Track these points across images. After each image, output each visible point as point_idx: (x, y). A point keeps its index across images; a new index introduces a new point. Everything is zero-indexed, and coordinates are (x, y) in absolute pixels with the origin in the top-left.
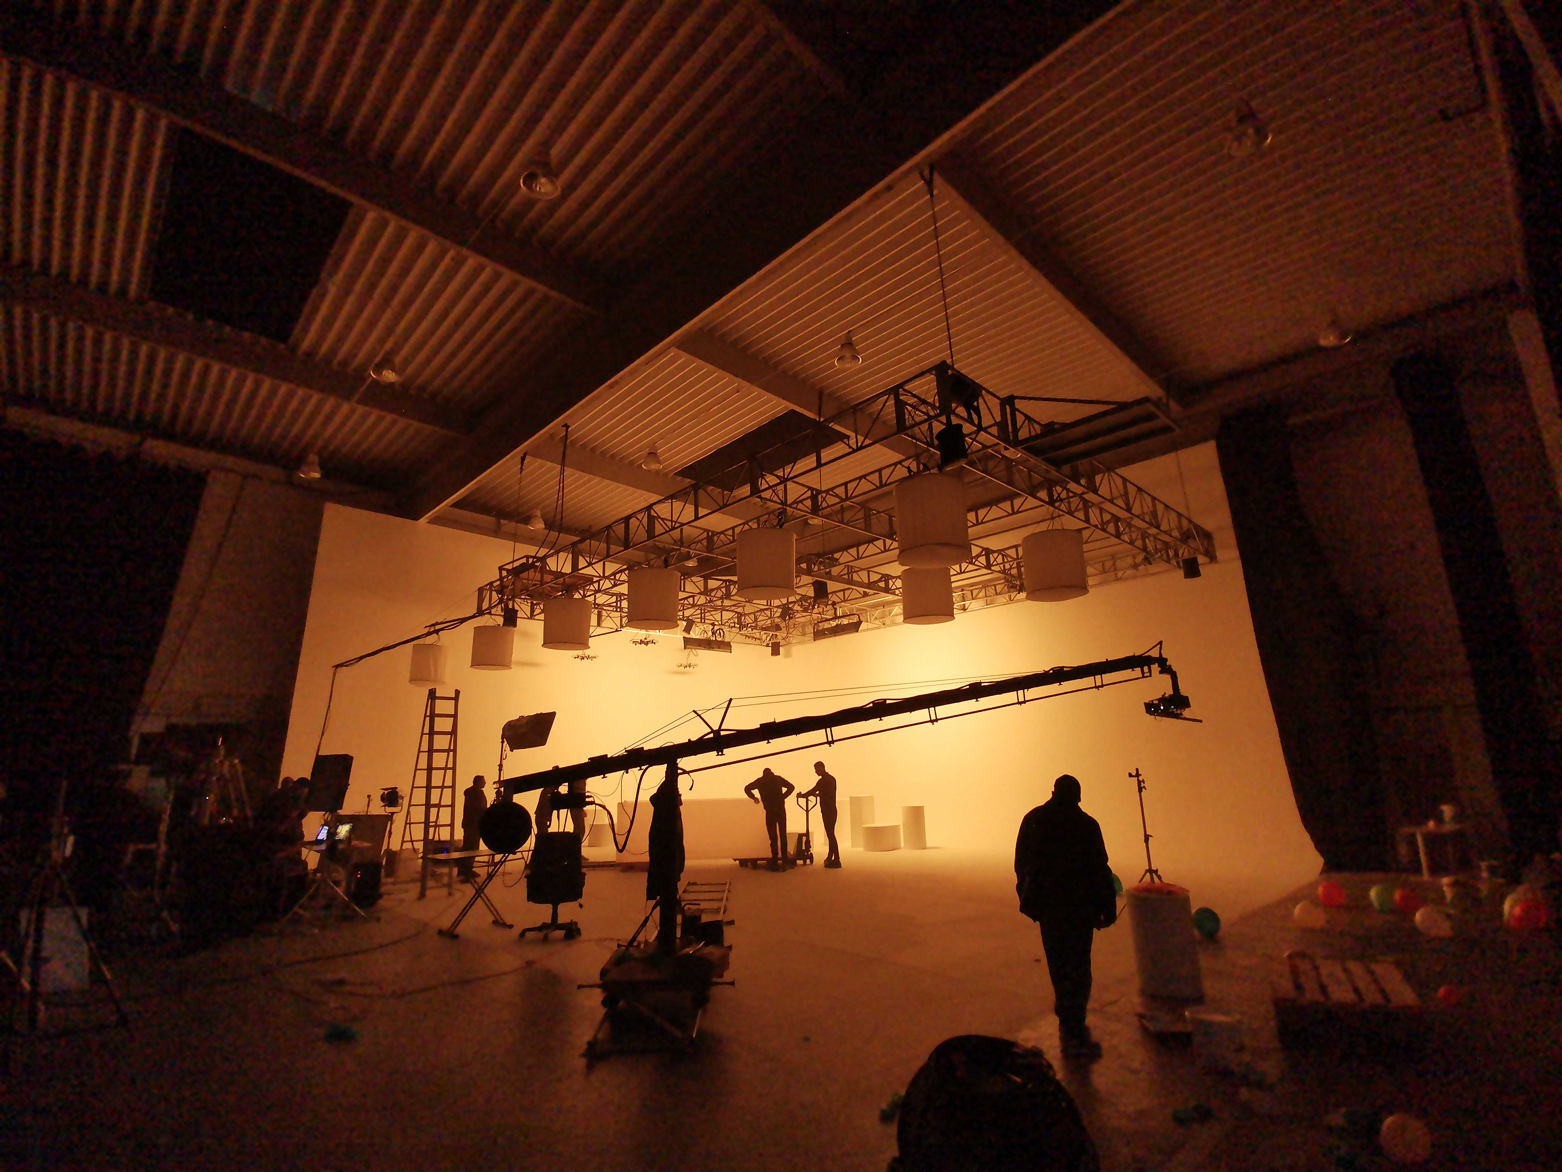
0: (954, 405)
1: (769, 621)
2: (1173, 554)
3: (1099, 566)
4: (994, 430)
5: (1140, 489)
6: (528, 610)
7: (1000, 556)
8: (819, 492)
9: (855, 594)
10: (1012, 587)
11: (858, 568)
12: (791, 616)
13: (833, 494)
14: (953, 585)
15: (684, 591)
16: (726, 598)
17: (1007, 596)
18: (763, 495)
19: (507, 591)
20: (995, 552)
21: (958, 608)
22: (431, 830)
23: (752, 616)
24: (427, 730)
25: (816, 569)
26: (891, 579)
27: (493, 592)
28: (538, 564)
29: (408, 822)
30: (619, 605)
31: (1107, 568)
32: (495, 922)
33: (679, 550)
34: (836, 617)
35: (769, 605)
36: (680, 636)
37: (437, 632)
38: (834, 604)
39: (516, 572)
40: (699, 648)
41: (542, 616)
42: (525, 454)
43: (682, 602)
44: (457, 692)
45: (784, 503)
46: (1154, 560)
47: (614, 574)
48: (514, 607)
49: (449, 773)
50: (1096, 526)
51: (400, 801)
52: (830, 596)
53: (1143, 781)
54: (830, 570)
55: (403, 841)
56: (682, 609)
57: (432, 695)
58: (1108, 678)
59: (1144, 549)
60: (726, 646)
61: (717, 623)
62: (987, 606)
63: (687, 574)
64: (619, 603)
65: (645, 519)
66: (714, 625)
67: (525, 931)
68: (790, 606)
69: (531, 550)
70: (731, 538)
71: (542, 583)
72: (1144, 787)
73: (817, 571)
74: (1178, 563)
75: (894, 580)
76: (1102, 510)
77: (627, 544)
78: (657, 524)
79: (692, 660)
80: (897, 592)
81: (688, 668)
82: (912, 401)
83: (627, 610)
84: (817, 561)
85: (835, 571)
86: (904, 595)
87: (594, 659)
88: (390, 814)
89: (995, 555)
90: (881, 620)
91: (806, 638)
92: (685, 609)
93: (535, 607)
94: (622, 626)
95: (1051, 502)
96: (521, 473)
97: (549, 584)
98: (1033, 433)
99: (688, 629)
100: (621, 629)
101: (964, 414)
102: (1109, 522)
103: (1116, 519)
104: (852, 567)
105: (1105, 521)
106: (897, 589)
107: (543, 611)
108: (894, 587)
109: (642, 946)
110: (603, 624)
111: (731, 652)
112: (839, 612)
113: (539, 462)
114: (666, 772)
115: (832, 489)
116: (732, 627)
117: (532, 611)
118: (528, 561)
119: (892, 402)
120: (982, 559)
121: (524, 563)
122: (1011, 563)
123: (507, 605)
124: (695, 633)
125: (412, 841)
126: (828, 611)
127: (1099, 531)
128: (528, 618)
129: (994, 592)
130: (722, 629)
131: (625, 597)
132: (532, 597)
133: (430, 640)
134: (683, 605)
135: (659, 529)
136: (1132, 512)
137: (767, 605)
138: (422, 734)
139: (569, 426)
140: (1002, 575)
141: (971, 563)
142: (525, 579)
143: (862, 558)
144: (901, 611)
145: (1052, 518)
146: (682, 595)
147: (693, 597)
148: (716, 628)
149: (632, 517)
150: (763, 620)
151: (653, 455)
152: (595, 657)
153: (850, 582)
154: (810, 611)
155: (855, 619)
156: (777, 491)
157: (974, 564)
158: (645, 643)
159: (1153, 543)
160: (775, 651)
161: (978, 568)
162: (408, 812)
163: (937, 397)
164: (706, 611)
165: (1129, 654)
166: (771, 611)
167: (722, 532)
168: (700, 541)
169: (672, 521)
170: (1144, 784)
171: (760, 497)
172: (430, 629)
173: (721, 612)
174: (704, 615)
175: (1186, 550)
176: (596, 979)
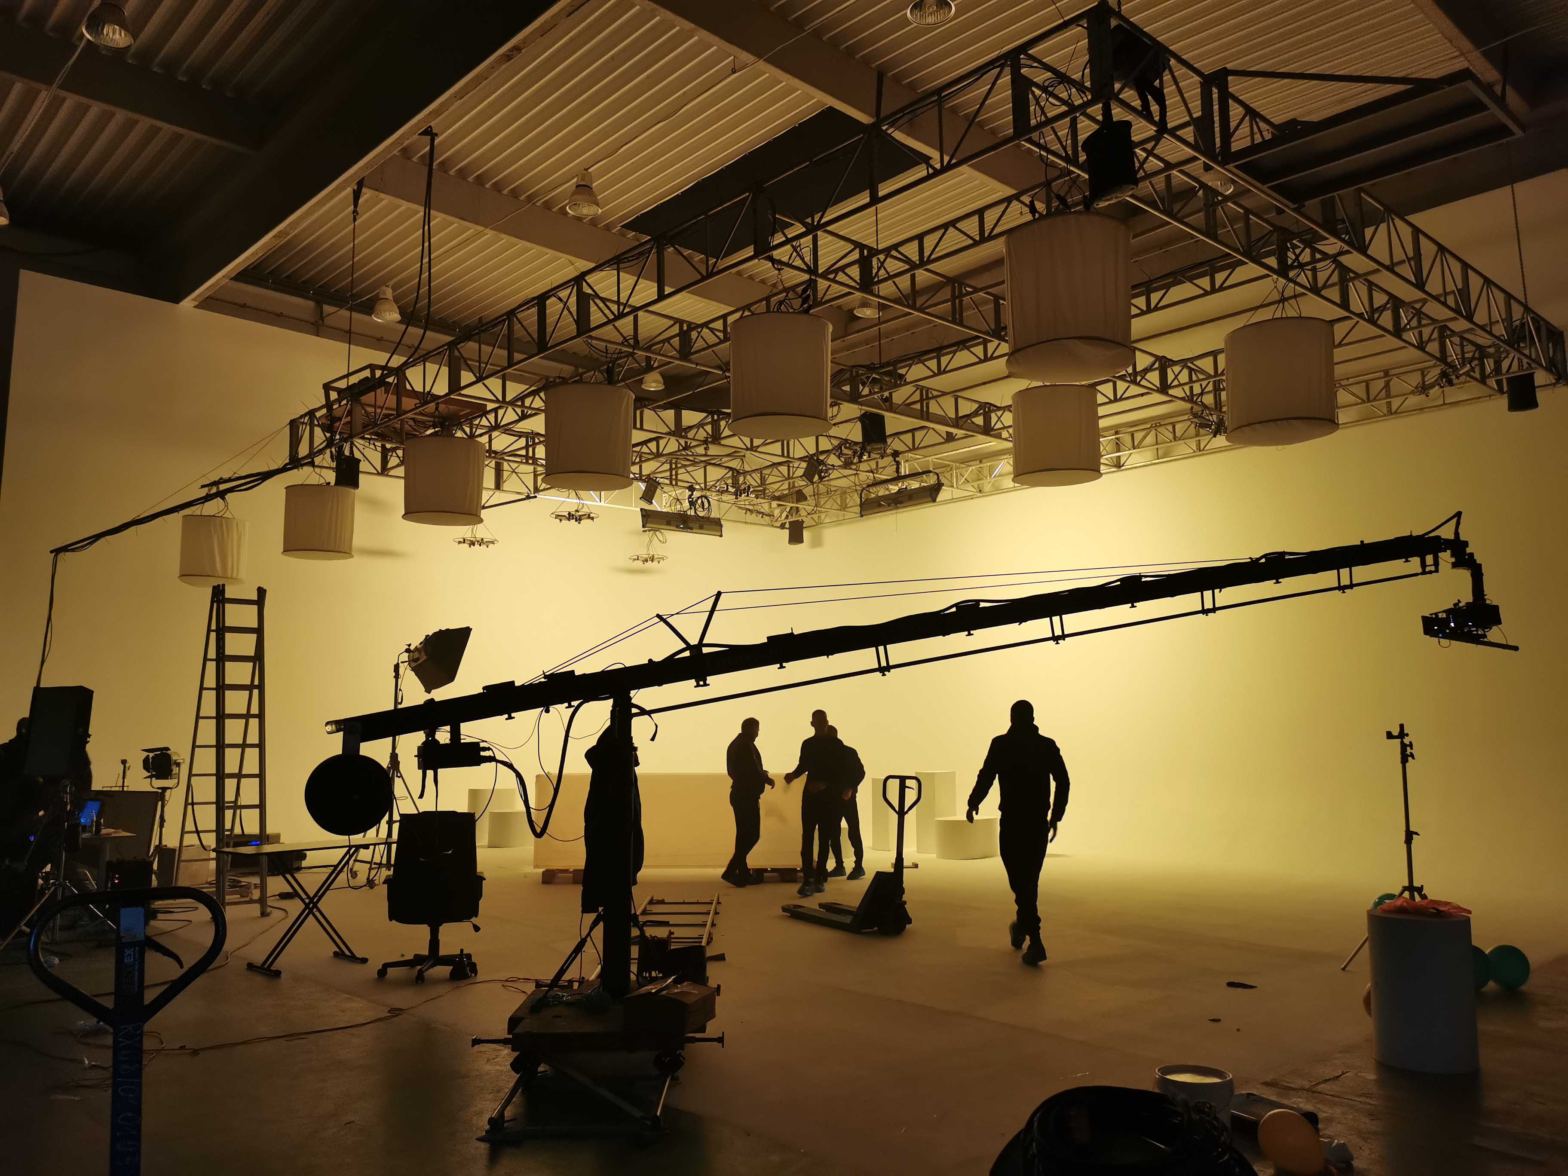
0: (1117, 86)
1: (786, 486)
2: (1492, 367)
3: (1360, 390)
4: (1188, 133)
5: (1442, 249)
6: (376, 458)
7: (1186, 372)
8: (874, 252)
9: (933, 438)
10: (1202, 426)
11: (939, 391)
12: (823, 474)
13: (900, 256)
14: (1102, 423)
15: (642, 428)
16: (713, 443)
17: (1193, 444)
18: (776, 254)
19: (339, 426)
20: (1175, 363)
21: (1106, 462)
22: (229, 814)
23: (757, 476)
24: (212, 654)
25: (866, 391)
26: (994, 411)
27: (315, 428)
28: (390, 380)
29: (190, 801)
30: (531, 454)
31: (1373, 393)
32: (339, 955)
33: (632, 354)
34: (899, 478)
35: (786, 455)
36: (635, 509)
37: (222, 494)
38: (896, 454)
39: (354, 393)
40: (667, 527)
41: (400, 472)
42: (361, 184)
43: (637, 449)
44: (261, 592)
45: (812, 270)
46: (1457, 378)
47: (522, 398)
48: (353, 455)
49: (254, 723)
50: (1360, 315)
51: (175, 770)
52: (889, 441)
53: (1411, 745)
54: (891, 394)
55: (183, 832)
56: (638, 460)
57: (219, 594)
58: (1361, 573)
59: (1443, 358)
60: (713, 525)
61: (697, 487)
62: (1157, 461)
63: (644, 401)
64: (531, 449)
65: (573, 299)
66: (691, 489)
67: (386, 966)
68: (822, 458)
69: (380, 358)
70: (721, 335)
71: (399, 411)
72: (1412, 756)
73: (866, 396)
74: (1498, 383)
75: (999, 413)
76: (1371, 286)
77: (541, 344)
78: (593, 308)
79: (657, 549)
80: (1005, 434)
81: (650, 562)
82: (1042, 77)
83: (544, 462)
84: (868, 378)
85: (900, 395)
86: (1016, 438)
87: (491, 546)
88: (160, 791)
89: (1177, 369)
90: (975, 484)
91: (849, 515)
92: (646, 461)
93: (390, 454)
94: (537, 490)
95: (1283, 271)
96: (355, 220)
97: (409, 415)
98: (1258, 139)
99: (648, 496)
100: (536, 495)
101: (1137, 103)
102: (1382, 308)
103: (1396, 303)
104: (928, 389)
105: (1376, 306)
106: (1004, 428)
107: (402, 463)
108: (999, 425)
109: (576, 985)
110: (505, 486)
111: (721, 536)
112: (905, 470)
113: (386, 200)
114: (611, 711)
115: (895, 247)
116: (722, 492)
117: (385, 461)
118: (373, 373)
119: (1006, 79)
120: (1154, 377)
121: (367, 377)
122: (1204, 383)
123: (340, 450)
124: (660, 505)
125: (197, 832)
126: (886, 467)
127: (1366, 324)
128: (378, 474)
129: (1171, 436)
130: (706, 498)
131: (542, 439)
132: (382, 437)
133: (212, 507)
134: (640, 454)
135: (596, 316)
136: (1426, 288)
137: (783, 455)
138: (205, 659)
139: (436, 135)
140: (1188, 406)
141: (1134, 382)
142: (371, 406)
143: (945, 372)
144: (1010, 469)
145: (1283, 300)
146: (637, 436)
147: (657, 439)
148: (696, 494)
149: (550, 296)
150: (776, 483)
151: (584, 189)
152: (493, 542)
153: (925, 415)
154: (854, 467)
155: (932, 480)
156: (801, 250)
157: (1138, 384)
158: (576, 518)
159: (1458, 349)
160: (796, 537)
161: (1146, 391)
162: (189, 786)
163: (1087, 71)
164: (679, 465)
165: (1403, 532)
166: (789, 467)
167: (706, 325)
168: (668, 340)
169: (618, 303)
170: (1412, 749)
171: (771, 259)
172: (210, 490)
173: (705, 467)
174: (676, 472)
175: (1516, 360)
176: (501, 1031)
